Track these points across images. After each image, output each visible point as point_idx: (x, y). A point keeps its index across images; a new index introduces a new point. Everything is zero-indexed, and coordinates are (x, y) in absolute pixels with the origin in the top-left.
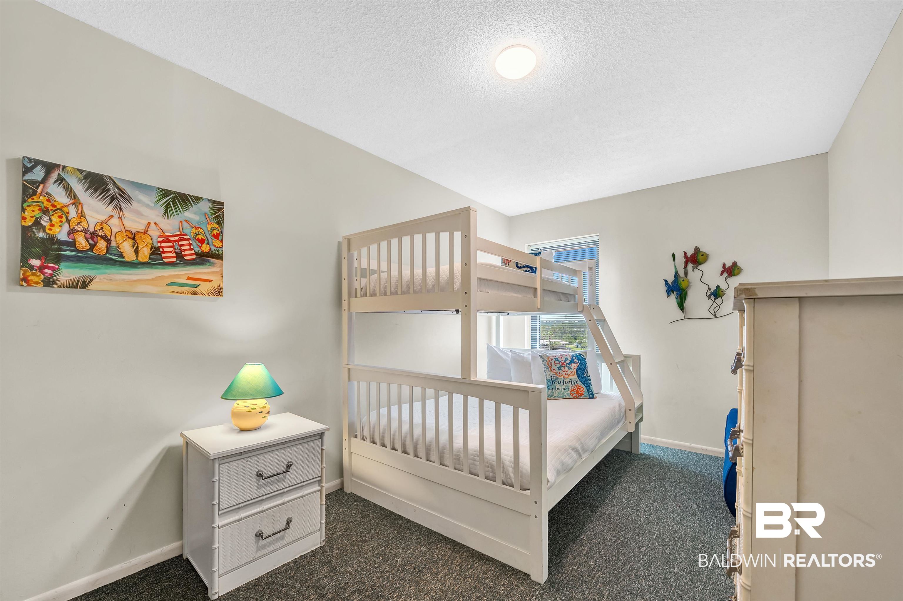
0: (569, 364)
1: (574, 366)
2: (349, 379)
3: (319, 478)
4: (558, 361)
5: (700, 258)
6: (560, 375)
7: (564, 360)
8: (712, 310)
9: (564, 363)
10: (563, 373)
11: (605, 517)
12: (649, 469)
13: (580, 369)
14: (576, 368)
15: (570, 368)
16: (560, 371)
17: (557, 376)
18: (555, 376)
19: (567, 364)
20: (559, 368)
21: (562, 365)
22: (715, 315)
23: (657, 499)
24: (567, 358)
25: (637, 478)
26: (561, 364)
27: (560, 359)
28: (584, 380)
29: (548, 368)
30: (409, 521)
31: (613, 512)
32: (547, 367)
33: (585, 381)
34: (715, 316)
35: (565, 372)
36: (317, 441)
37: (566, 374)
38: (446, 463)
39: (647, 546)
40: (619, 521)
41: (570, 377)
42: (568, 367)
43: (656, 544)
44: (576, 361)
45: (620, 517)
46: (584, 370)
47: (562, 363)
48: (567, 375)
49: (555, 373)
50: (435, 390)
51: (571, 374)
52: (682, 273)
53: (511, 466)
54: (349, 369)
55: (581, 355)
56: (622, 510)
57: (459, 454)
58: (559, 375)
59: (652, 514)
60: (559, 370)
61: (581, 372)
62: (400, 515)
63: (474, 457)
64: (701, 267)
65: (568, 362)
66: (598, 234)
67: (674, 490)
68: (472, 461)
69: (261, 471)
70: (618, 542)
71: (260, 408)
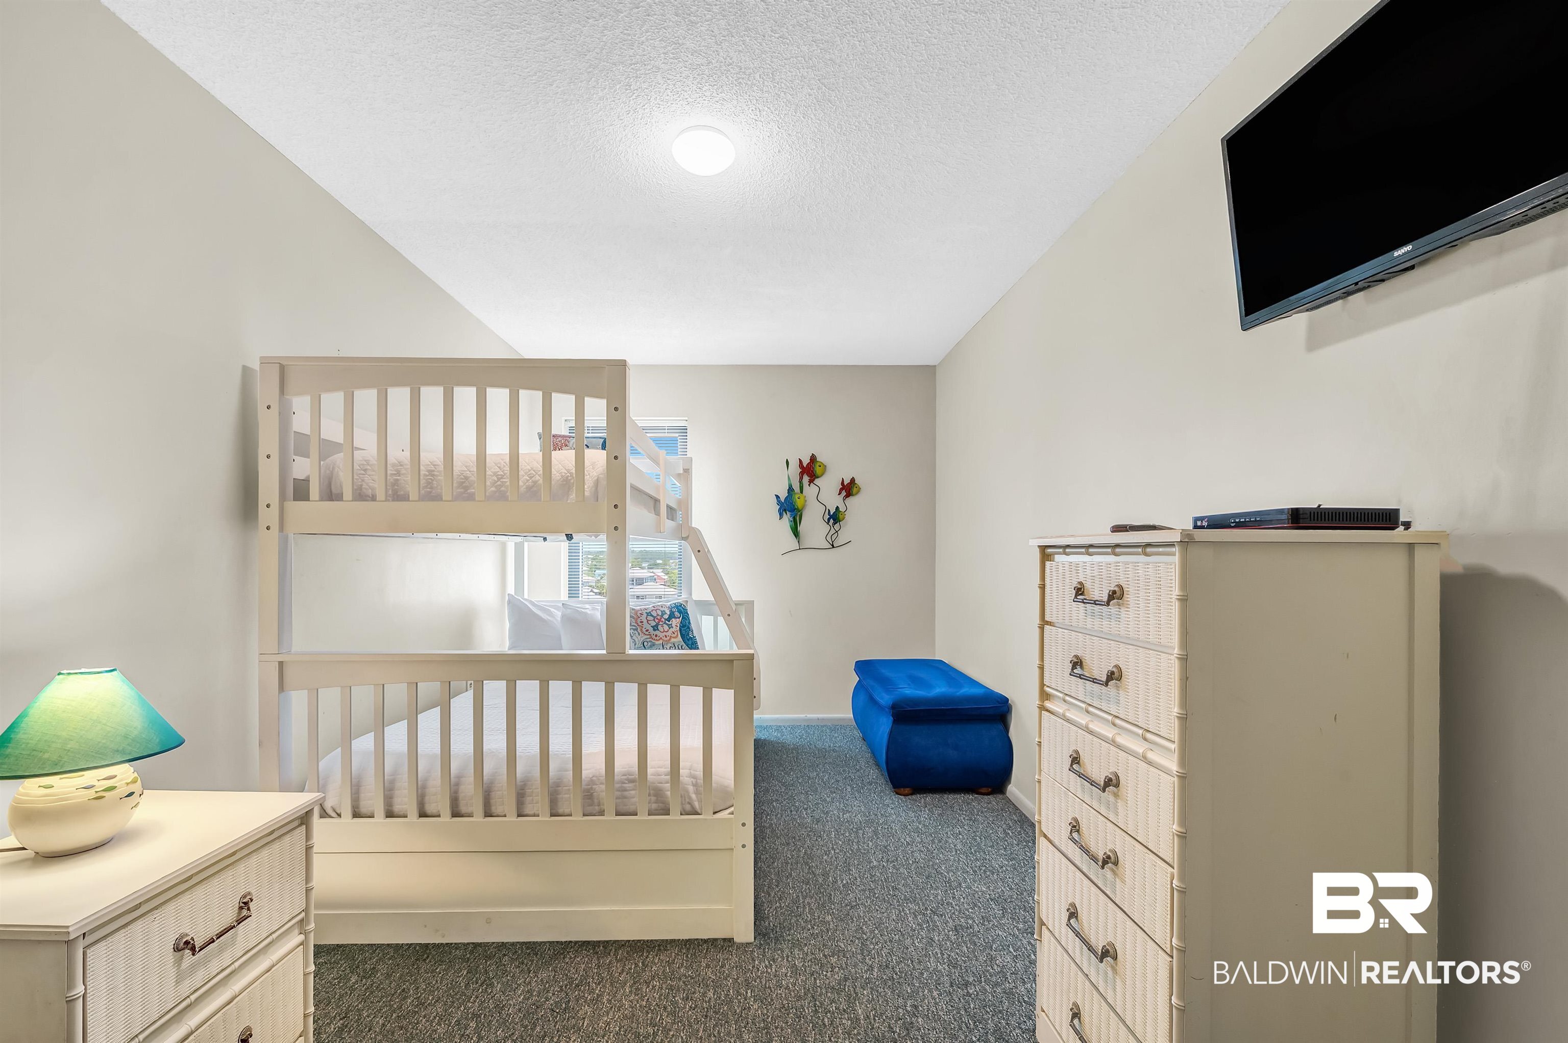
0: (669, 619)
1: (675, 622)
2: (281, 687)
3: (303, 914)
4: (652, 616)
5: (818, 470)
6: (658, 638)
7: (660, 614)
8: (829, 538)
9: (661, 619)
10: (661, 635)
11: (768, 831)
12: (777, 757)
13: (683, 626)
14: (679, 625)
15: (670, 626)
16: (657, 632)
17: (653, 641)
18: (650, 641)
19: (666, 620)
20: (655, 628)
21: (659, 622)
22: (833, 545)
23: (808, 791)
24: (664, 611)
25: (771, 773)
26: (657, 621)
27: (654, 614)
28: (690, 642)
29: (636, 630)
30: (476, 945)
31: (772, 822)
32: (634, 627)
33: (692, 644)
34: (833, 547)
35: (665, 633)
36: (298, 831)
37: (666, 636)
38: (561, 811)
39: (833, 848)
40: (786, 831)
41: (673, 640)
42: (667, 624)
43: (840, 843)
44: (677, 614)
45: (783, 825)
46: (689, 628)
47: (657, 619)
48: (668, 638)
49: (649, 637)
50: (540, 681)
51: (673, 635)
52: (796, 488)
53: (691, 783)
54: (281, 664)
55: (681, 604)
56: (781, 816)
57: (592, 788)
58: (656, 638)
59: (814, 810)
60: (654, 630)
61: (685, 630)
62: (447, 944)
63: (623, 785)
64: (817, 481)
65: (666, 616)
66: (686, 419)
67: (817, 775)
68: (619, 793)
69: (187, 935)
70: (802, 856)
71: (128, 784)
